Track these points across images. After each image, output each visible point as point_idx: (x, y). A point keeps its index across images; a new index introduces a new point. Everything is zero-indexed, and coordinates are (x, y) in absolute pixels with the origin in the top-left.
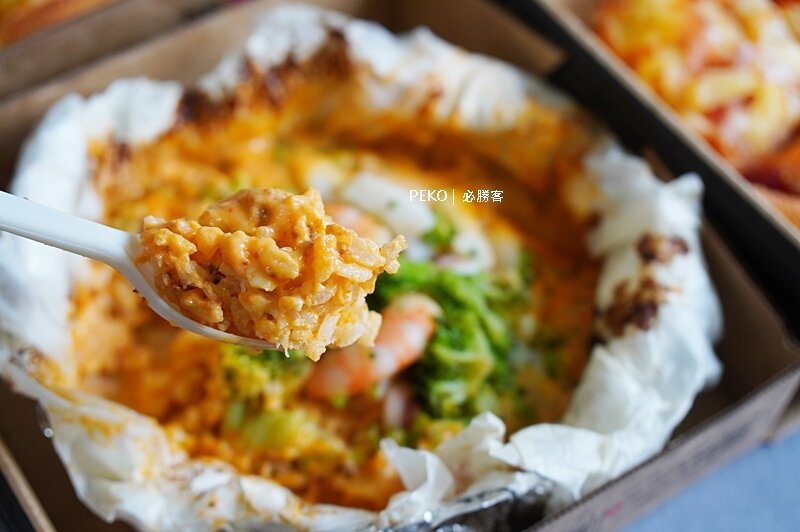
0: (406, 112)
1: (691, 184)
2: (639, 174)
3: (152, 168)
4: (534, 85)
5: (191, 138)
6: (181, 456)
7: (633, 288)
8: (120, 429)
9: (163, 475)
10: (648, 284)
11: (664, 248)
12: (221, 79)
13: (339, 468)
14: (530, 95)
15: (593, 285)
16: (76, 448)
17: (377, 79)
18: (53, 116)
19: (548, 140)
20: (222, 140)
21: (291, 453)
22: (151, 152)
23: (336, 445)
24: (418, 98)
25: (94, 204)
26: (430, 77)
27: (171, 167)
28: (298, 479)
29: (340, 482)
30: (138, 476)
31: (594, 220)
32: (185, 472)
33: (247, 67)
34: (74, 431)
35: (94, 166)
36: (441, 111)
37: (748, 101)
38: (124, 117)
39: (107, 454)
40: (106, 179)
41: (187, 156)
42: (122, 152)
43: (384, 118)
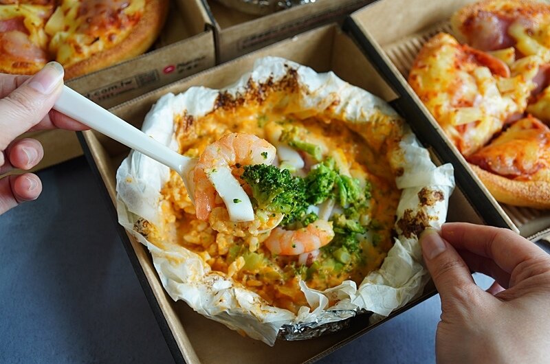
0: (321, 110)
1: (449, 167)
2: (425, 155)
3: (202, 127)
4: (380, 102)
5: (222, 113)
6: (209, 269)
7: (414, 214)
8: (183, 261)
9: (201, 280)
10: (421, 215)
11: (432, 197)
12: (237, 89)
13: (277, 281)
14: (377, 107)
15: (397, 201)
16: (163, 266)
17: (308, 93)
18: (160, 103)
19: (385, 130)
20: (236, 115)
21: (257, 271)
22: (203, 120)
23: (276, 270)
24: (328, 104)
25: (176, 145)
26: (334, 94)
27: (212, 127)
28: (259, 283)
29: (277, 287)
30: (189, 281)
31: (400, 172)
32: (209, 279)
34: (163, 260)
35: (176, 126)
36: (336, 110)
37: (477, 123)
38: (192, 103)
39: (177, 271)
40: (181, 134)
41: (218, 121)
42: (190, 120)
43: (311, 111)
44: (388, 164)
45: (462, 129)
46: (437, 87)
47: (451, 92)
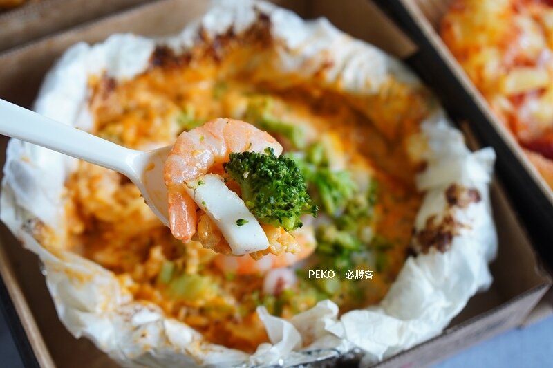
0: (307, 75)
1: (489, 154)
2: (456, 141)
3: (130, 96)
4: (395, 64)
5: (159, 78)
6: (128, 297)
7: (438, 221)
8: (90, 278)
9: (115, 310)
10: (449, 220)
11: (464, 196)
12: (182, 41)
13: (230, 317)
14: (391, 72)
15: (416, 210)
16: (60, 287)
17: (287, 50)
18: (67, 57)
19: (399, 105)
20: (179, 80)
21: (200, 303)
22: (131, 86)
23: (230, 301)
24: (316, 66)
25: (89, 120)
26: (325, 52)
27: (143, 96)
28: (202, 321)
29: (229, 326)
30: (99, 310)
31: (423, 167)
32: (129, 310)
33: (201, 34)
34: (61, 277)
35: (90, 93)
36: (329, 76)
37: (542, 92)
38: (114, 60)
39: (80, 294)
40: (98, 103)
41: (154, 88)
42: (111, 85)
43: (291, 77)
44: (404, 157)
45: (518, 99)
46: (482, 39)
47: (502, 46)
